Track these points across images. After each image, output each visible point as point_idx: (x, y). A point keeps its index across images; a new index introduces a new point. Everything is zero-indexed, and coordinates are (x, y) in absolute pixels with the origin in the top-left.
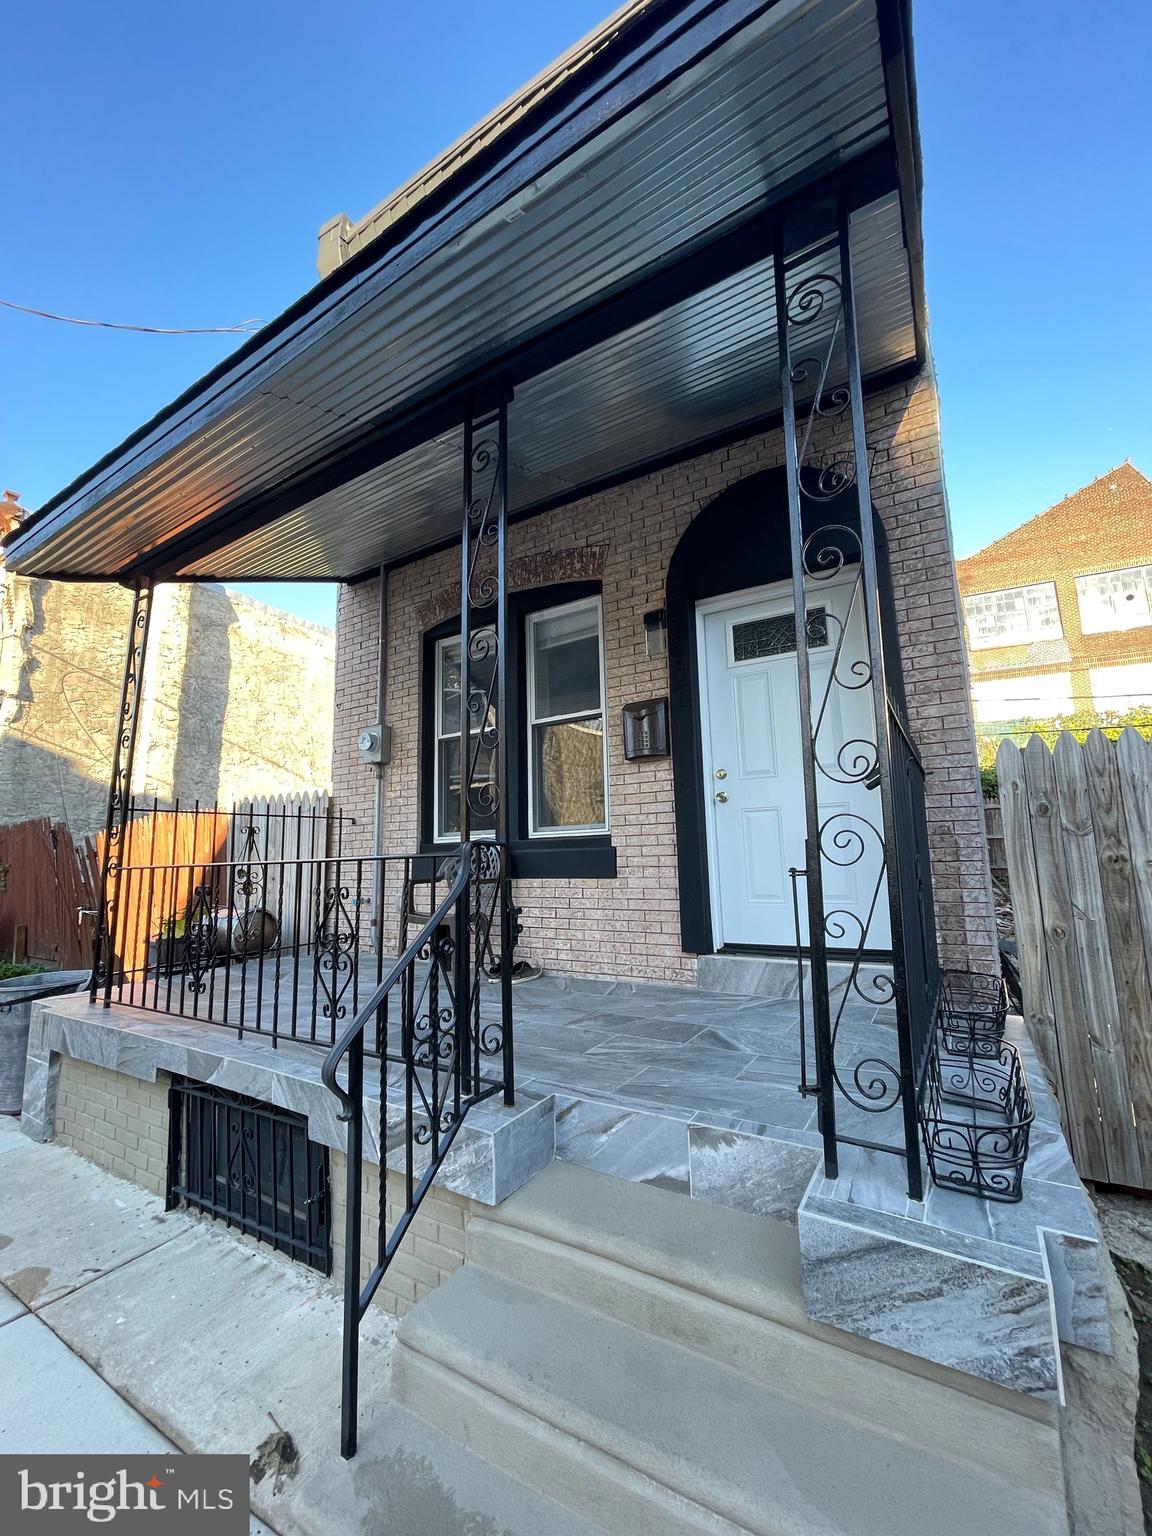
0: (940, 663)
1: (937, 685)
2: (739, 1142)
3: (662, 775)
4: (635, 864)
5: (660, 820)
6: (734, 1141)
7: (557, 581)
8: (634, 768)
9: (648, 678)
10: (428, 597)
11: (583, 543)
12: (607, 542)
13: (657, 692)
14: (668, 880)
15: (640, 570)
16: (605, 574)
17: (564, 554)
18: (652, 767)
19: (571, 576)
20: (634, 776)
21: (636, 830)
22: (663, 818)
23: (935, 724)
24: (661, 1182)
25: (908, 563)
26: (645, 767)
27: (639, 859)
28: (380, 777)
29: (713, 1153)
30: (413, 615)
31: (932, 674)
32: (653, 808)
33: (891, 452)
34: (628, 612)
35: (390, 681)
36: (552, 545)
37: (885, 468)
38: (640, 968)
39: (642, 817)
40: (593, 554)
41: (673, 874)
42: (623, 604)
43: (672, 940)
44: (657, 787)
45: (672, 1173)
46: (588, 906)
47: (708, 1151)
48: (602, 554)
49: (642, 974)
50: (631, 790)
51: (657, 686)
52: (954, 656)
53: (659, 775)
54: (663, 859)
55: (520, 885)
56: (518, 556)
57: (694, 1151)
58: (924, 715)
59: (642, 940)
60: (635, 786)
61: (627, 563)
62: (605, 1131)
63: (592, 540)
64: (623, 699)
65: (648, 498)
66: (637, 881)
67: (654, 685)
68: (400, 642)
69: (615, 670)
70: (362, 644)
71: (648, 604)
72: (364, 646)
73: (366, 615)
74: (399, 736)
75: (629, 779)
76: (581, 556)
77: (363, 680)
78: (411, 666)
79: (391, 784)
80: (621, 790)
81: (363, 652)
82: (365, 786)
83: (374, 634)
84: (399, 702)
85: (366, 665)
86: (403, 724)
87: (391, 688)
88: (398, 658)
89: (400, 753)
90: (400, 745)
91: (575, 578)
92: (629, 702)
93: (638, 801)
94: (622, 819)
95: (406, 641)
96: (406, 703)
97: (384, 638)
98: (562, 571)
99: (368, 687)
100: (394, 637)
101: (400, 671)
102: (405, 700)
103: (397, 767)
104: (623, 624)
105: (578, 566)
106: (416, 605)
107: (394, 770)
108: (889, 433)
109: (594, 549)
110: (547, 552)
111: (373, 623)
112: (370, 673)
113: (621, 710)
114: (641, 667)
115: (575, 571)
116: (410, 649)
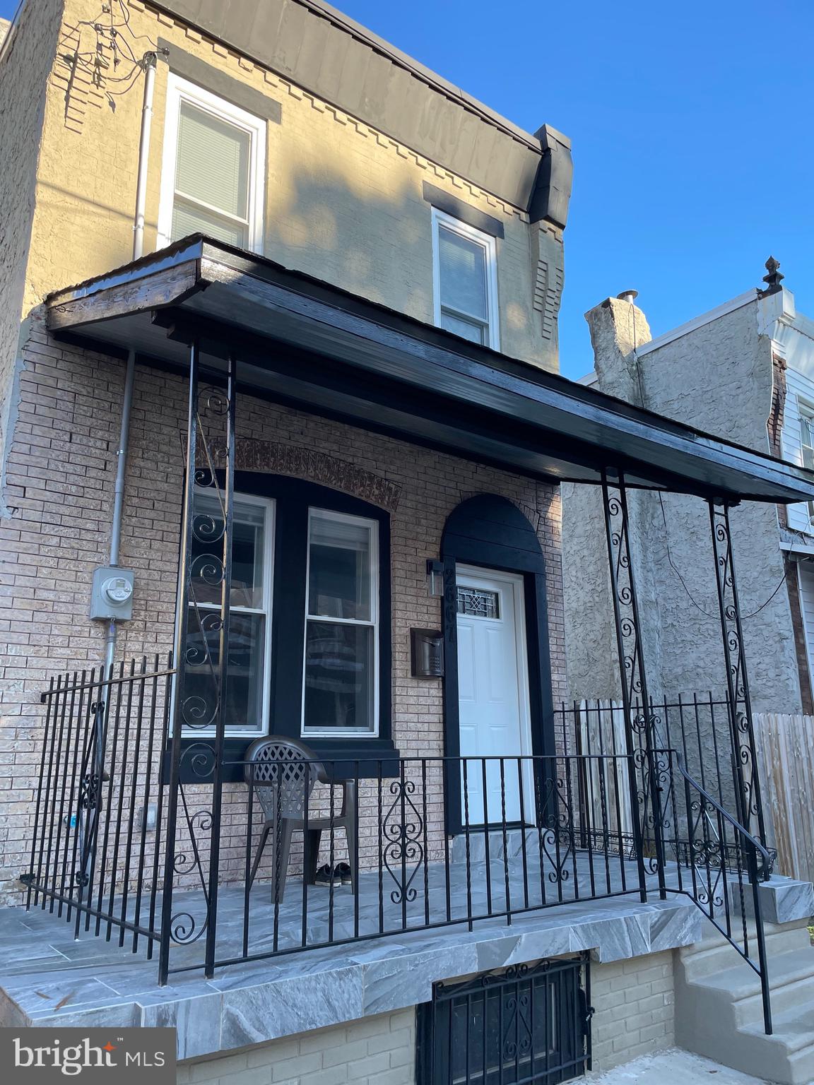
3: (434, 692)
5: (430, 729)
7: (356, 494)
8: (414, 683)
9: (425, 611)
11: (382, 474)
12: (401, 485)
13: (432, 624)
14: (434, 780)
15: (422, 521)
16: (398, 510)
17: (366, 475)
18: (427, 685)
19: (368, 497)
20: (415, 689)
21: (414, 736)
26: (422, 684)
28: (115, 640)
31: (555, 655)
32: (427, 718)
34: (413, 551)
35: (130, 511)
36: (355, 461)
37: (543, 528)
39: (419, 725)
40: (390, 489)
41: (438, 773)
42: (409, 542)
43: (438, 826)
44: (429, 701)
48: (396, 493)
50: (412, 701)
51: (432, 619)
53: (431, 692)
56: (322, 451)
58: (553, 678)
60: (415, 698)
61: (414, 511)
63: (389, 476)
64: (408, 622)
65: (430, 467)
67: (429, 618)
68: (149, 465)
69: (403, 596)
70: (74, 437)
71: (427, 552)
72: (78, 442)
73: (84, 398)
74: (142, 590)
75: (411, 692)
76: (380, 485)
77: (74, 489)
78: (168, 505)
79: (127, 654)
80: (405, 700)
81: (74, 448)
82: (68, 647)
83: (101, 433)
84: (145, 544)
85: (79, 469)
86: (150, 575)
87: (130, 520)
88: (144, 484)
89: (143, 613)
90: (142, 602)
91: (372, 501)
92: (413, 626)
93: (416, 711)
94: (405, 725)
95: (162, 469)
96: (158, 550)
97: (126, 450)
98: (362, 488)
99: (82, 502)
100: (140, 455)
101: (149, 503)
102: (156, 545)
103: (138, 631)
104: (409, 559)
105: (377, 492)
106: (181, 434)
107: (133, 635)
108: (546, 509)
109: (391, 485)
110: (351, 463)
111: (100, 417)
112: (89, 484)
113: (406, 631)
114: (421, 601)
115: (373, 495)
116: (167, 482)
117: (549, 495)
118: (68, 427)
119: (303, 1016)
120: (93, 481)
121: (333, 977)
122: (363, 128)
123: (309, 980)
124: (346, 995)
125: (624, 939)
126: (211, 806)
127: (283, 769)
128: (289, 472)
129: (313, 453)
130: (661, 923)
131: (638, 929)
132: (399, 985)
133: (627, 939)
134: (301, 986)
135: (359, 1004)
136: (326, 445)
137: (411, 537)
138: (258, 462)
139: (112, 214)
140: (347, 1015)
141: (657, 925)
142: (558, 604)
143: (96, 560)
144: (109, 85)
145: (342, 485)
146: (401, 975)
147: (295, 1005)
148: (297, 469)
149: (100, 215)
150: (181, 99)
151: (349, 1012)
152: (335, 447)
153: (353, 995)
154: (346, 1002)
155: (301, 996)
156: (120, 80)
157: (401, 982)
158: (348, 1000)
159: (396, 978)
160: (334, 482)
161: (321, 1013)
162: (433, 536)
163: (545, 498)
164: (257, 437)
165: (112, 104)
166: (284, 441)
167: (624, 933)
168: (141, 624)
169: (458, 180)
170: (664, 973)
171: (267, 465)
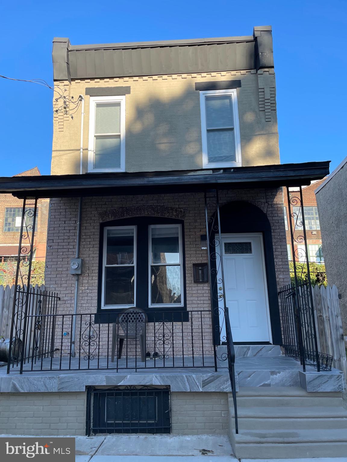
0: (283, 264)
1: (282, 270)
2: (281, 372)
4: (196, 317)
5: (204, 303)
6: (280, 372)
7: (166, 216)
8: (196, 285)
9: (200, 256)
10: (106, 210)
11: (177, 206)
12: (186, 208)
13: (204, 261)
14: (207, 322)
15: (198, 220)
16: (185, 219)
17: (170, 209)
18: (202, 285)
19: (171, 216)
20: (196, 287)
21: (196, 306)
22: (205, 302)
23: (282, 280)
24: (264, 385)
25: (276, 236)
26: (199, 285)
27: (197, 315)
28: (78, 280)
29: (276, 376)
30: (97, 215)
31: (281, 267)
32: (202, 298)
33: (272, 205)
34: (193, 233)
35: (82, 240)
36: (165, 204)
37: (270, 209)
38: (197, 352)
39: (198, 301)
40: (181, 211)
41: (209, 320)
42: (191, 230)
43: (208, 341)
44: (203, 292)
45: (266, 383)
46: (178, 332)
47: (275, 376)
48: (184, 212)
49: (198, 354)
50: (193, 292)
51: (204, 259)
52: (286, 263)
53: (204, 288)
54: (205, 315)
55: (150, 325)
56: (150, 204)
57: (271, 377)
58: (279, 277)
59: (198, 342)
60: (196, 291)
61: (193, 217)
62: (249, 377)
63: (180, 206)
65: (201, 198)
66: (197, 323)
67: (203, 259)
68: (88, 225)
69: (189, 252)
70: (66, 222)
71: (201, 232)
72: (67, 223)
73: (68, 210)
74: (88, 264)
75: (193, 289)
76: (176, 211)
77: (66, 237)
78: (95, 236)
79: (83, 284)
80: (191, 292)
81: (66, 225)
82: (66, 283)
83: (73, 219)
84: (88, 250)
85: (67, 231)
86: (89, 259)
87: (83, 243)
88: (87, 231)
89: (88, 271)
90: (88, 268)
91: (174, 217)
92: (194, 263)
93: (197, 296)
94: (191, 302)
95: (92, 225)
96: (92, 251)
97: (80, 222)
98: (168, 214)
99: (69, 241)
100: (85, 222)
101: (88, 237)
102: (91, 249)
103: (86, 277)
104: (192, 237)
105: (175, 214)
106: (98, 212)
107: (85, 278)
108: (272, 200)
109: (181, 210)
110: (163, 206)
111: (73, 214)
112: (71, 235)
113: (191, 265)
114: (198, 252)
115: (174, 215)
116: (94, 229)
117: (274, 193)
118: (64, 219)
119: (36, 388)
120: (71, 234)
121: (47, 378)
122: (165, 77)
123: (39, 378)
124: (51, 384)
125: (185, 384)
126: (112, 331)
127: (128, 319)
128: (137, 215)
129: (146, 206)
130: (209, 381)
131: (194, 381)
132: (72, 384)
133: (187, 384)
134: (36, 379)
135: (56, 388)
136: (152, 202)
137: (192, 228)
138: (125, 215)
139: (74, 151)
140: (52, 390)
141: (207, 381)
142: (282, 243)
143: (73, 257)
144: (71, 112)
145: (160, 215)
146: (73, 381)
147: (33, 384)
148: (140, 214)
149: (70, 153)
150: (96, 103)
151: (52, 389)
152: (156, 202)
153: (54, 384)
154: (51, 386)
155: (36, 382)
156: (74, 109)
157: (72, 383)
158: (52, 386)
159: (71, 382)
160: (156, 214)
161: (42, 388)
162: (204, 225)
163: (271, 195)
164: (124, 206)
165: (72, 118)
166: (134, 205)
167: (185, 381)
168: (87, 275)
169: (213, 74)
170: (222, 403)
171: (129, 215)
